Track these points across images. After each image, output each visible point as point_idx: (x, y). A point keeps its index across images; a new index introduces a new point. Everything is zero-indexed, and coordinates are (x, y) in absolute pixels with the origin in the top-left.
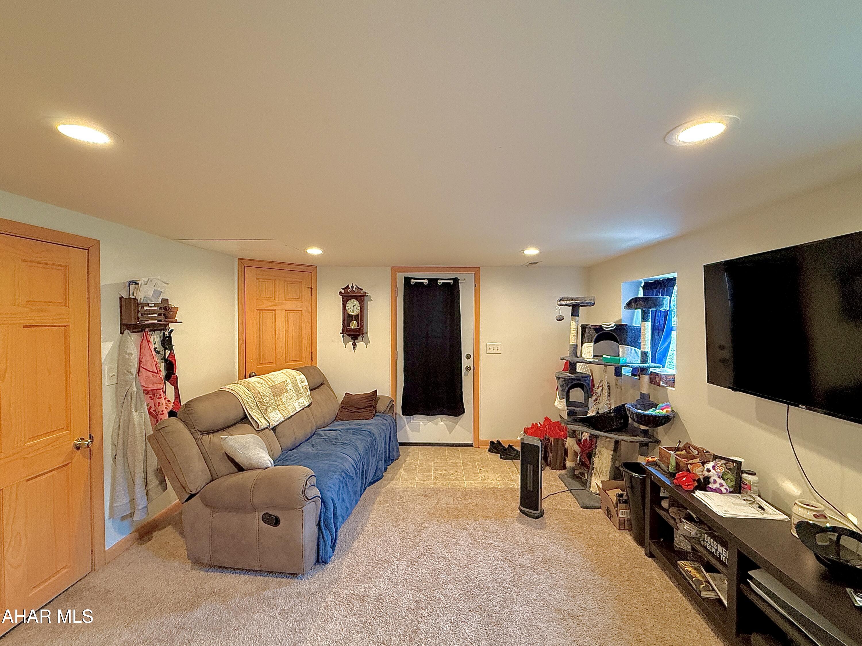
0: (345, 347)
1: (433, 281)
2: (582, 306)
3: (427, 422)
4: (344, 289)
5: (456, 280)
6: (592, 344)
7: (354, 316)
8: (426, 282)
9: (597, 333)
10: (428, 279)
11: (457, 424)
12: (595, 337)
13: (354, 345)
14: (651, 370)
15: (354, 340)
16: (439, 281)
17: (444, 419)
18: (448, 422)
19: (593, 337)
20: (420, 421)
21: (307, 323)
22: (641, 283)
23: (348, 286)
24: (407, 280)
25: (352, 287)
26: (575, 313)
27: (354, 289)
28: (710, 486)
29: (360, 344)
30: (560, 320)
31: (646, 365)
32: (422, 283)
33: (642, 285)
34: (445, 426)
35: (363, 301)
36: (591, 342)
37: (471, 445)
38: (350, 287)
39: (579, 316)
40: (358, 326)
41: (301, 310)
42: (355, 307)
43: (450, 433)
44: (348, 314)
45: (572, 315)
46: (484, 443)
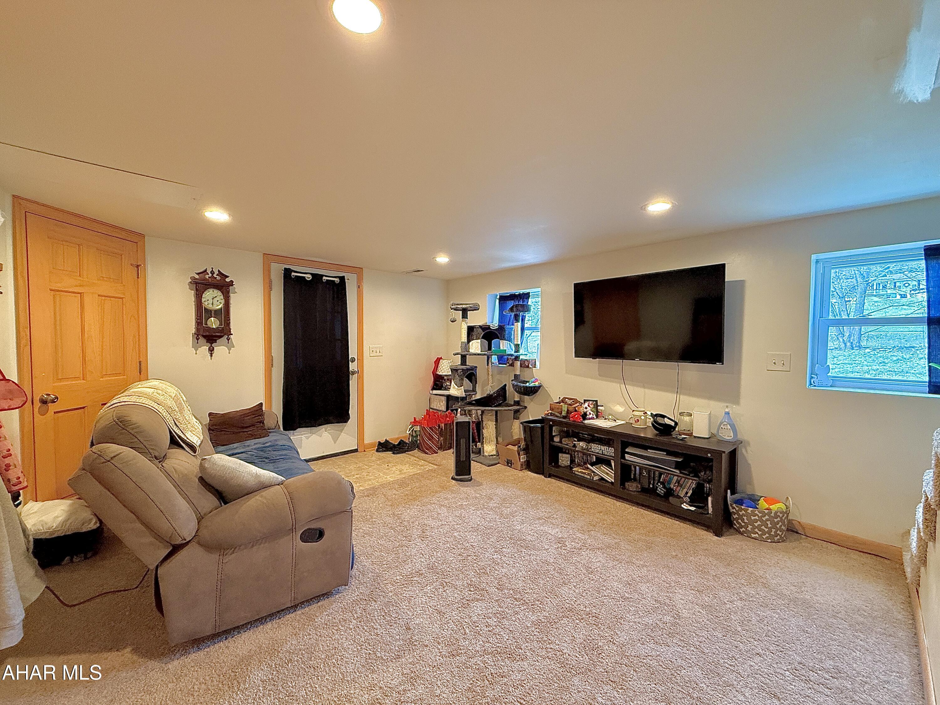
0: (196, 354)
1: (317, 277)
2: (470, 310)
3: (310, 435)
4: (198, 274)
5: (342, 279)
6: (479, 341)
7: (213, 312)
8: (309, 277)
9: (483, 331)
10: (311, 274)
11: (342, 432)
12: (482, 335)
13: (211, 350)
14: (521, 357)
15: (211, 344)
16: (324, 278)
17: (329, 428)
18: (333, 431)
19: (480, 335)
20: (302, 435)
21: (133, 318)
22: (497, 295)
23: (206, 271)
24: (287, 272)
25: (212, 272)
26: (465, 316)
27: (215, 275)
28: (588, 417)
29: (220, 349)
30: (452, 322)
31: (519, 354)
32: (304, 277)
33: (498, 297)
34: (330, 436)
35: (228, 292)
36: (479, 339)
37: (356, 451)
38: (209, 271)
39: (467, 318)
40: (221, 324)
41: (122, 298)
42: (216, 299)
43: (335, 443)
44: (205, 309)
45: (462, 318)
46: (371, 445)
